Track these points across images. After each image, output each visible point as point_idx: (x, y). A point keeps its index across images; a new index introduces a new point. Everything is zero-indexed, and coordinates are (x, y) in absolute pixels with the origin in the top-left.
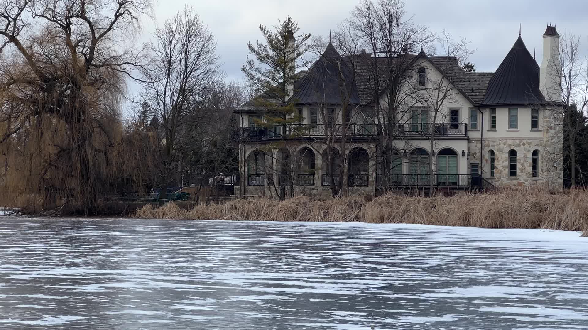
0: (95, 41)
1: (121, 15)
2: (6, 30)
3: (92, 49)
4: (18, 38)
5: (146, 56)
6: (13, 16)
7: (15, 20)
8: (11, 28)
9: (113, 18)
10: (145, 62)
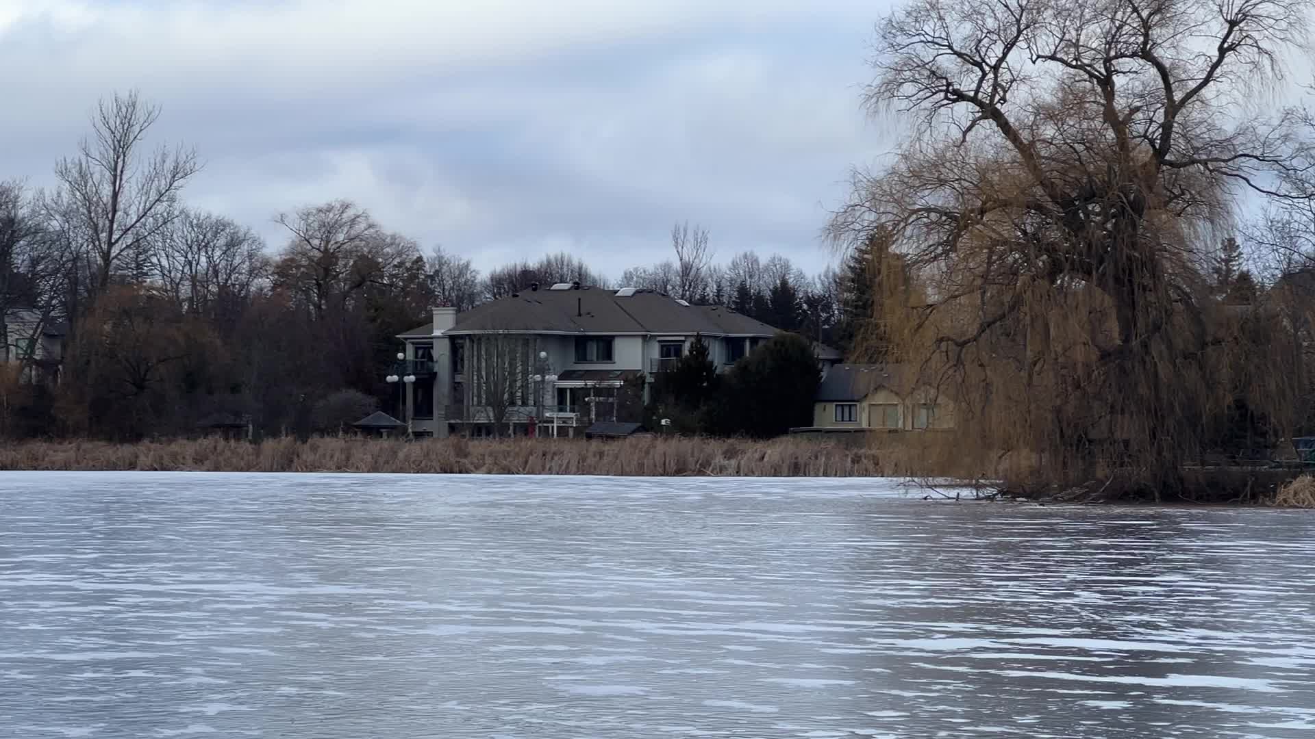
0: (1173, 109)
1: (1232, 48)
2: (977, 92)
3: (1167, 127)
4: (1003, 108)
5: (1286, 138)
6: (993, 62)
7: (995, 68)
8: (987, 87)
9: (1215, 54)
10: (1284, 151)
